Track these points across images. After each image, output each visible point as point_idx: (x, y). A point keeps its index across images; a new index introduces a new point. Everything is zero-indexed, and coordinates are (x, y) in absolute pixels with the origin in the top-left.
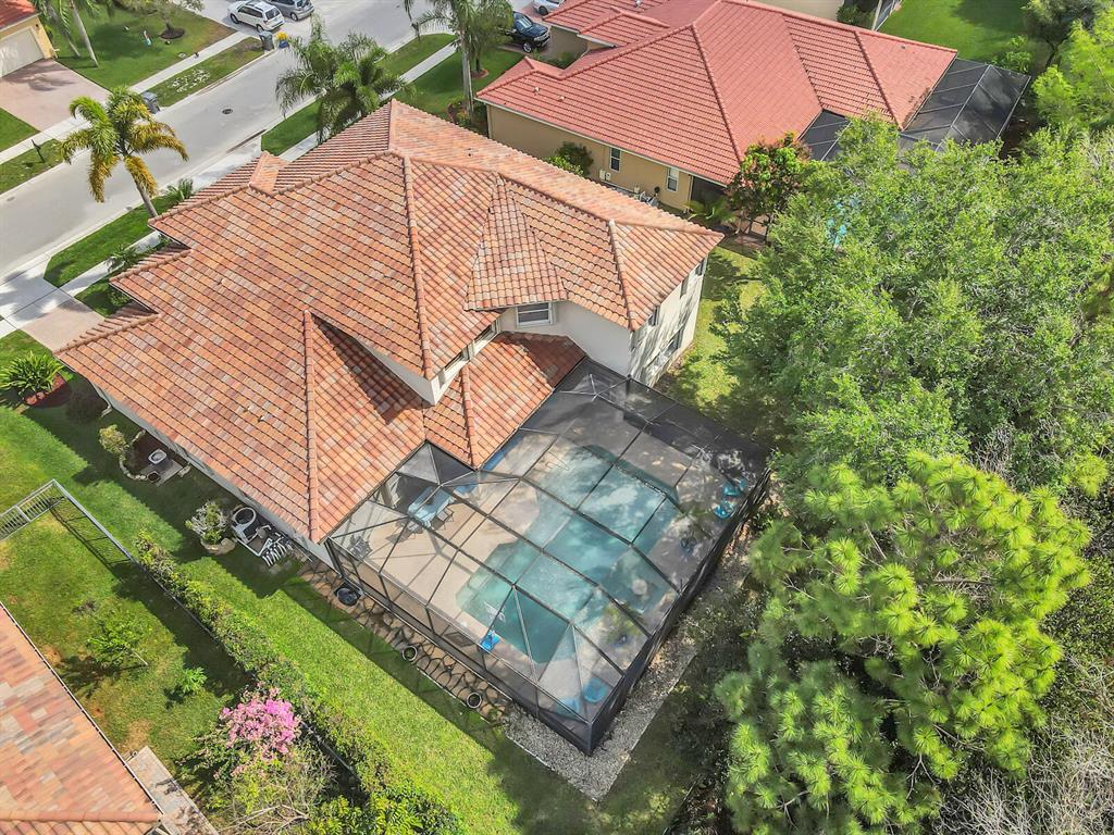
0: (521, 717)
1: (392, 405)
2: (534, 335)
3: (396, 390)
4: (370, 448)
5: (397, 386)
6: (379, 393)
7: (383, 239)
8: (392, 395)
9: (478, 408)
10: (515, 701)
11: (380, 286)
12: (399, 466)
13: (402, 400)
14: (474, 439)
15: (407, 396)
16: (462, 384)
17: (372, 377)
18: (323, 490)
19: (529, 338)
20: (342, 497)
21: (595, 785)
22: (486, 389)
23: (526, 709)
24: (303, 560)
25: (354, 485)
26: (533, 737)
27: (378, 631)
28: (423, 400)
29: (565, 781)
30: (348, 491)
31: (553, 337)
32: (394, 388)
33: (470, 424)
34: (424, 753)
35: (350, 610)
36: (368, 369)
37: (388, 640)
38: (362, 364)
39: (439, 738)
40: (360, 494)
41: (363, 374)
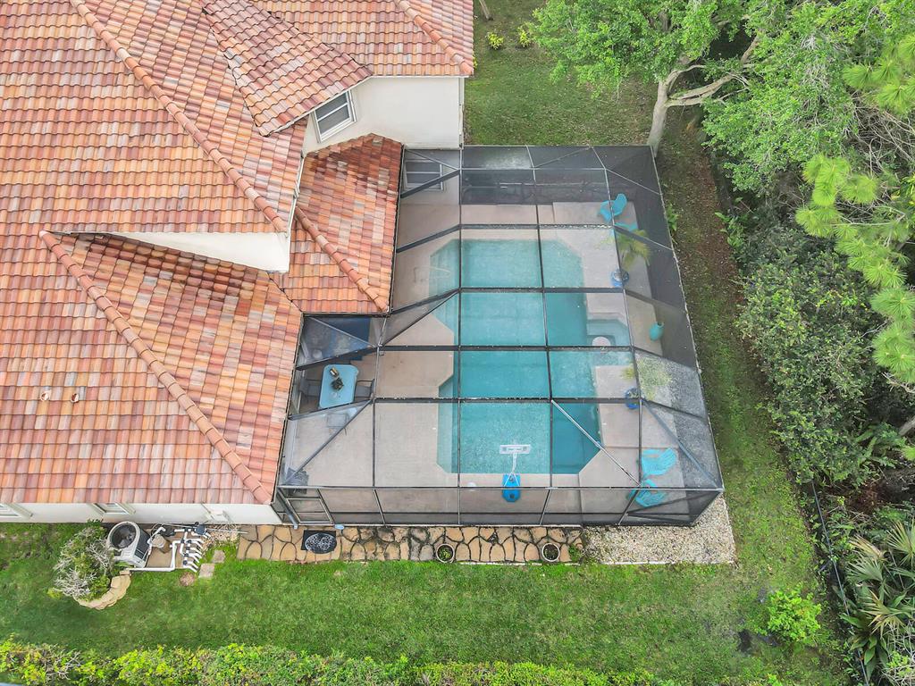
0: (603, 536)
1: (239, 295)
2: (339, 145)
3: (229, 275)
4: (249, 357)
5: (228, 271)
6: (212, 289)
7: (95, 92)
8: (229, 284)
9: (341, 247)
10: (585, 525)
11: (132, 153)
12: (296, 360)
13: (245, 284)
14: (363, 283)
15: (247, 276)
16: (306, 230)
17: (190, 275)
18: (230, 436)
19: (337, 150)
20: (260, 431)
21: (720, 548)
22: (334, 222)
23: (602, 524)
24: (234, 537)
25: (263, 409)
26: (629, 545)
27: (386, 555)
28: (268, 273)
29: (693, 566)
30: (261, 420)
31: (359, 139)
32: (225, 275)
33: (348, 268)
34: (542, 642)
35: (335, 555)
36: (179, 268)
37: (405, 556)
38: (166, 265)
39: (543, 615)
40: (278, 416)
41: (177, 277)
